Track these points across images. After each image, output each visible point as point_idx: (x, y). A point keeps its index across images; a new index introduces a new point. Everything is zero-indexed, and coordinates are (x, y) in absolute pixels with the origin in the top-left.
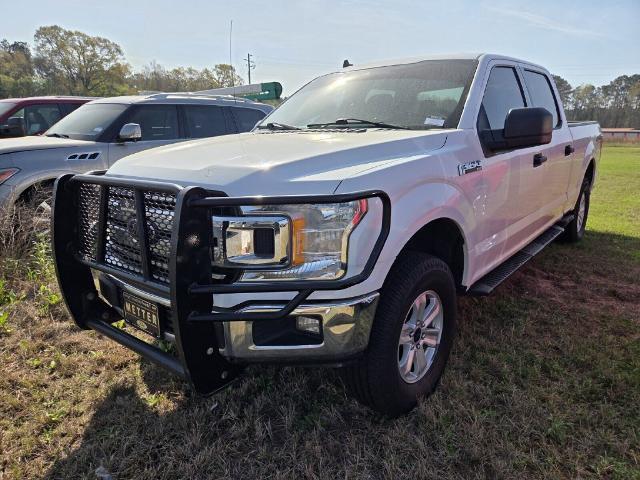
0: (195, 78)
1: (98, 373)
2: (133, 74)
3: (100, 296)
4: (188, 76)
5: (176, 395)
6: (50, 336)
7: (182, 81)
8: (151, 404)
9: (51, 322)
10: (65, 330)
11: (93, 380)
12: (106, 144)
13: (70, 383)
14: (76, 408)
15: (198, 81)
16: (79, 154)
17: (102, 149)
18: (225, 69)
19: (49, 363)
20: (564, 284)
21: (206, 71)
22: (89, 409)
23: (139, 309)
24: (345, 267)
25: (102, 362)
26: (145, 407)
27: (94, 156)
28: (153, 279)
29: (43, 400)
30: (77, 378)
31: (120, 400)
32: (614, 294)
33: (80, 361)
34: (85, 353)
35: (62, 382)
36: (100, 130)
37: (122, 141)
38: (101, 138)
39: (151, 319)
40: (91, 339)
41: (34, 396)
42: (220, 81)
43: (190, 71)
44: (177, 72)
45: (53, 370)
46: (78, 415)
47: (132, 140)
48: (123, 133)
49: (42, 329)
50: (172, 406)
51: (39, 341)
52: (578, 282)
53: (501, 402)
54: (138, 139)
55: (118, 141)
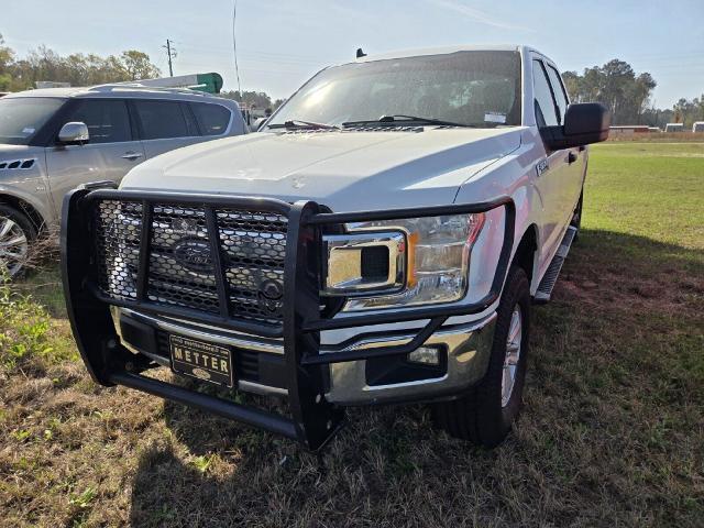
0: (99, 66)
1: (114, 438)
2: (16, 60)
3: (123, 343)
4: (89, 64)
5: (231, 454)
6: (31, 397)
7: (82, 70)
8: (203, 469)
9: (24, 380)
10: (48, 388)
11: (110, 448)
12: (42, 149)
13: (81, 455)
14: (104, 487)
15: (103, 70)
16: (9, 162)
17: (38, 155)
18: (135, 56)
19: (42, 433)
20: (585, 284)
21: (113, 59)
22: (122, 486)
23: (197, 355)
24: (465, 286)
25: (115, 423)
26: (195, 473)
27: (28, 164)
28: (233, 318)
29: (52, 483)
30: (87, 447)
31: (161, 469)
32: (636, 291)
33: (84, 426)
34: (87, 414)
35: (69, 456)
36: (32, 131)
37: (60, 144)
38: (34, 141)
39: (219, 365)
40: (87, 397)
41: (41, 479)
42: (131, 70)
43: (92, 58)
44: (74, 59)
45: (51, 442)
46: (110, 495)
47: (78, 143)
48: (63, 134)
49: (15, 390)
50: (231, 468)
51: (18, 406)
52: (597, 281)
53: (589, 415)
54: (85, 142)
55: (56, 145)
